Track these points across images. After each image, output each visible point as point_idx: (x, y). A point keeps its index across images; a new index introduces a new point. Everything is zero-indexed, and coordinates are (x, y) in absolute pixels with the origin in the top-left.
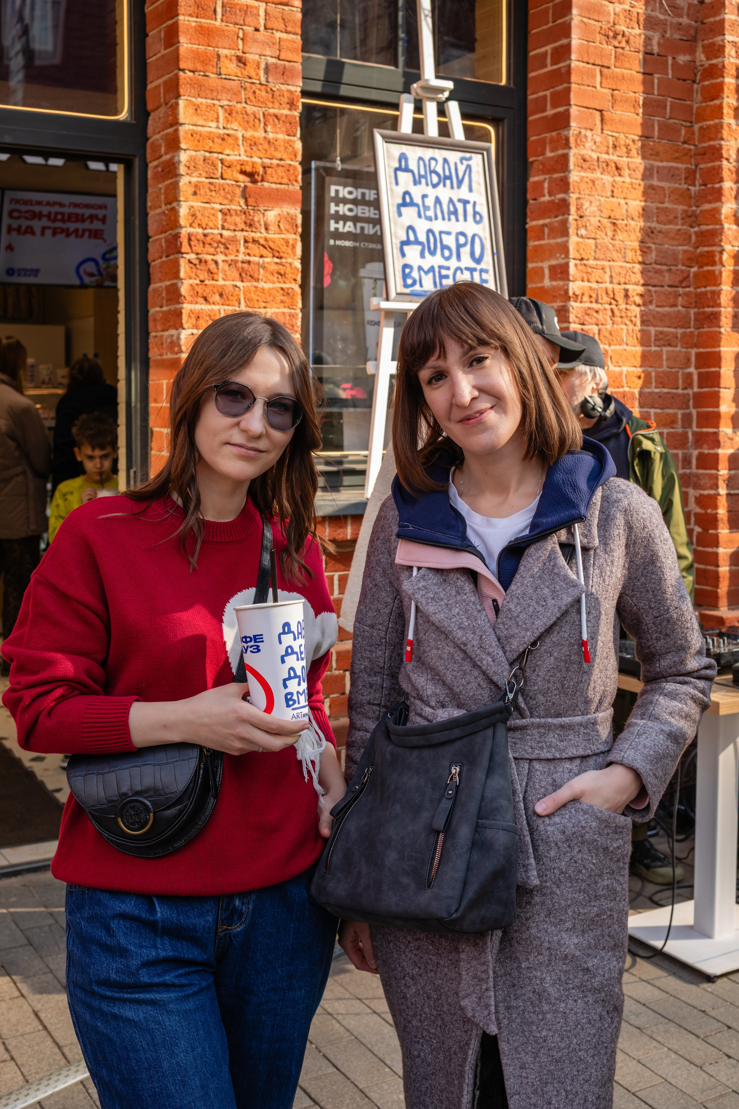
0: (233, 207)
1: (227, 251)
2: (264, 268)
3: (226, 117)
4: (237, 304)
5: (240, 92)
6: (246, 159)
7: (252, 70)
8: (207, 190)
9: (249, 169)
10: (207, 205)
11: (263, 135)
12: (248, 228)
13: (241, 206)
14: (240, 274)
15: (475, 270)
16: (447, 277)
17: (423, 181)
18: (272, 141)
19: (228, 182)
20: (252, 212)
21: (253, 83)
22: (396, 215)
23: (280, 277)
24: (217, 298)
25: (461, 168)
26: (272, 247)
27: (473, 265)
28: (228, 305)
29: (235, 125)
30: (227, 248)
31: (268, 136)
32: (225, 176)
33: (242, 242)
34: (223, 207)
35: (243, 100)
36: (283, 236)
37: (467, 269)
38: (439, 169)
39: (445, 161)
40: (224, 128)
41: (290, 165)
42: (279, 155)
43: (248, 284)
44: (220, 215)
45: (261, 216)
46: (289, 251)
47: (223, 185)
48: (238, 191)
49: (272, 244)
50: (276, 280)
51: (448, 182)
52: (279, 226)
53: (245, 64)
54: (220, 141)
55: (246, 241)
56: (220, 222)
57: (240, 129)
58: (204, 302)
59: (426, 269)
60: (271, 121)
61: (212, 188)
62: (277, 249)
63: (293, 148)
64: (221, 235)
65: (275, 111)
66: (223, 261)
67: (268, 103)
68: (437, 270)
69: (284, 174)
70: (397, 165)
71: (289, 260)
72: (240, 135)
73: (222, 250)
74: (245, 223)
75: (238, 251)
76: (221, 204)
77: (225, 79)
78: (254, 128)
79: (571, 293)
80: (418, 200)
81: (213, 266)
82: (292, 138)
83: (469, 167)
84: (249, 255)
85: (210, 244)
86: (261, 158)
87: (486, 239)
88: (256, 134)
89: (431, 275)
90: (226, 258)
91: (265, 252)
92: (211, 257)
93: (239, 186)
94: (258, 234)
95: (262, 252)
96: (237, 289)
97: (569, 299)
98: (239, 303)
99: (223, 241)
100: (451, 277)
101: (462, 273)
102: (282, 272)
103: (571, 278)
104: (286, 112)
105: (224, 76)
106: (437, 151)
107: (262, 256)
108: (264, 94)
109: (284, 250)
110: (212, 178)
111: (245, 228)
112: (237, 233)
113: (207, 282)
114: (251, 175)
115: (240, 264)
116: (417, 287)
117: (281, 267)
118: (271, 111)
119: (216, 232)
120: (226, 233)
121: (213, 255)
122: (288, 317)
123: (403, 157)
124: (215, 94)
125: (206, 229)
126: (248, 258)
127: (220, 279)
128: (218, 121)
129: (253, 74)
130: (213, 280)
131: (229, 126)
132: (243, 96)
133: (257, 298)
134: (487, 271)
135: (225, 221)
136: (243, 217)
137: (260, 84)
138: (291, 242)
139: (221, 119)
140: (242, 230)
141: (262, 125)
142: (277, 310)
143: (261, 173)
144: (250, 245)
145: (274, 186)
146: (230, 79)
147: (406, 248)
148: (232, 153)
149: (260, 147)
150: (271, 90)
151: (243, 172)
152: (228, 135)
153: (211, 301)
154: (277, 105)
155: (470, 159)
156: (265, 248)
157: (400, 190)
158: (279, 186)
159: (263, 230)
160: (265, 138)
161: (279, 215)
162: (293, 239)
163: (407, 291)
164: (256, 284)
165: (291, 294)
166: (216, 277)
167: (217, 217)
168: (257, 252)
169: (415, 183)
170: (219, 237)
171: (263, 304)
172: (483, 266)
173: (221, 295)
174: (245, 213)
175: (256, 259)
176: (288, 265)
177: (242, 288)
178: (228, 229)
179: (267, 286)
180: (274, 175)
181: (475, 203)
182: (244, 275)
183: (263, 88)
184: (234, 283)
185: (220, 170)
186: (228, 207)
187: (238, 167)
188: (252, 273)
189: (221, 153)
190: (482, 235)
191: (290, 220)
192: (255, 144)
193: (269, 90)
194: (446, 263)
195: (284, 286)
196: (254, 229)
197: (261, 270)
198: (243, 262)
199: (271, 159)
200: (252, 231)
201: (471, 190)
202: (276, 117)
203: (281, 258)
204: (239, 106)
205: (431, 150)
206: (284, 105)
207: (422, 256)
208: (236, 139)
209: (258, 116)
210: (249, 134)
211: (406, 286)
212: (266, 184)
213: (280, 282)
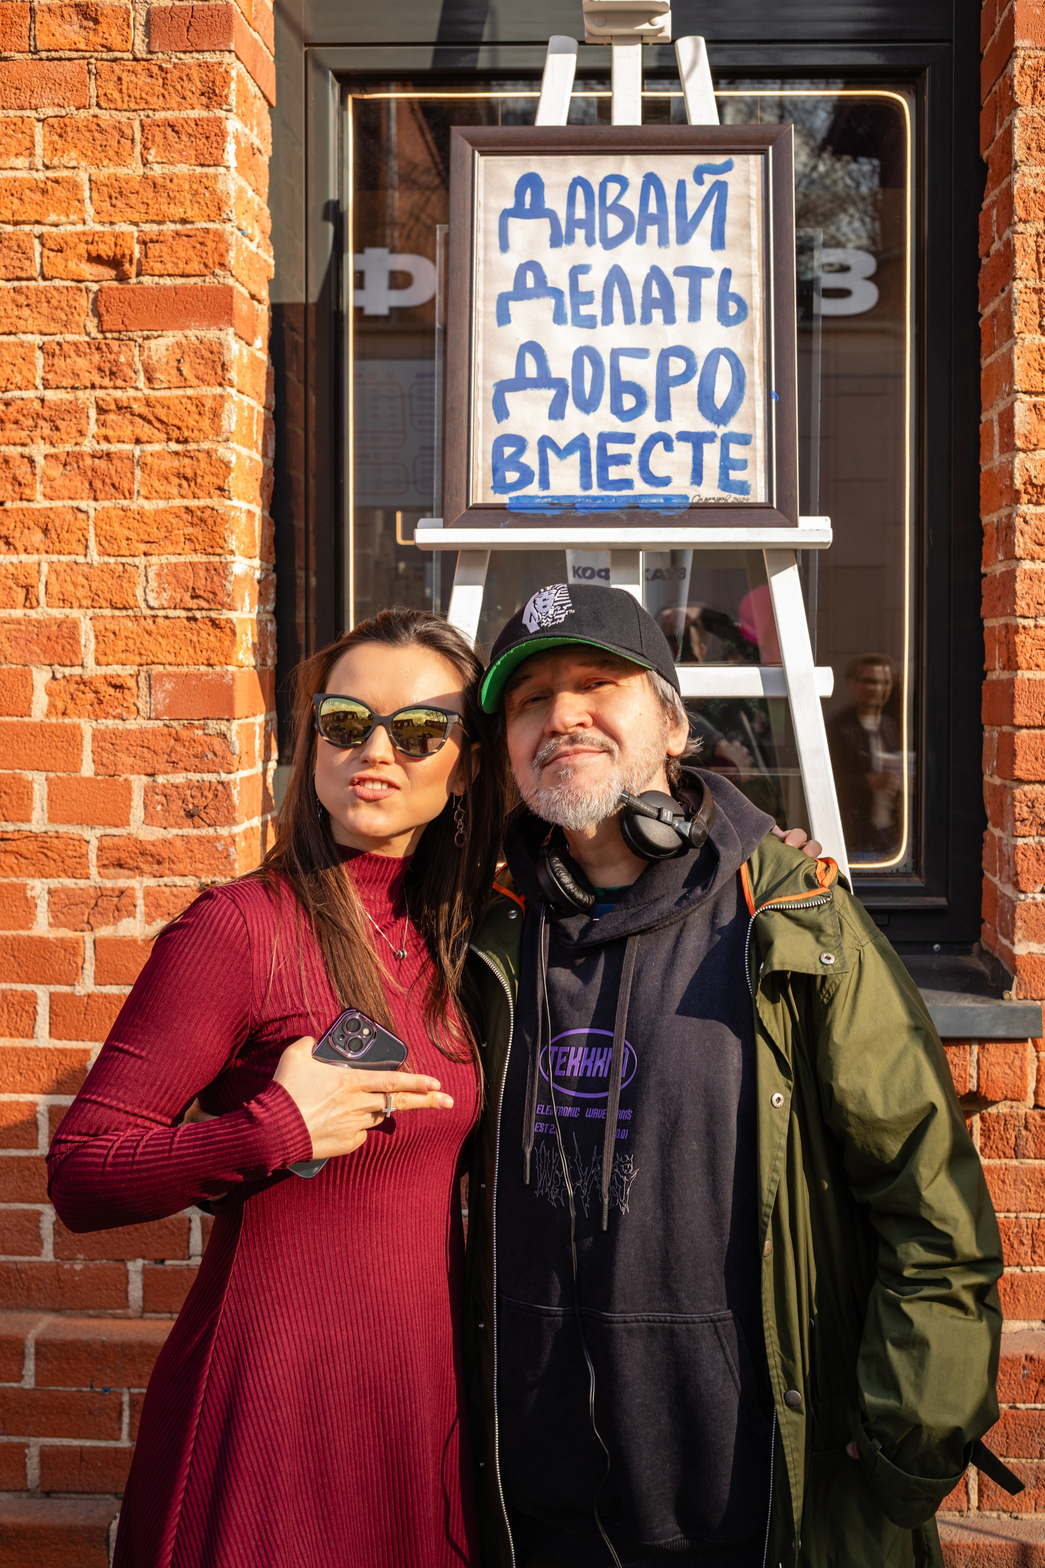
0: (70, 337)
1: (56, 435)
2: (144, 466)
3: (52, 143)
4: (81, 550)
5: (83, 83)
6: (98, 228)
7: (114, 31)
8: (10, 306)
9: (105, 250)
10: (12, 338)
11: (141, 170)
12: (106, 382)
13: (88, 334)
14: (91, 484)
15: (710, 437)
16: (623, 460)
17: (580, 234)
18: (160, 181)
19: (57, 283)
20: (115, 345)
21: (115, 60)
22: (493, 320)
23: (185, 483)
24: (37, 536)
25: (695, 194)
26: (165, 419)
27: (706, 426)
28: (60, 553)
29: (71, 157)
30: (58, 429)
31: (150, 173)
32: (49, 273)
33: (93, 413)
34: (46, 339)
35: (94, 101)
36: (190, 392)
37: (683, 436)
38: (631, 201)
39: (651, 180)
40: (47, 167)
41: (207, 231)
42: (179, 212)
43: (107, 504)
44: (39, 356)
45: (136, 351)
46: (206, 423)
47: (45, 290)
48: (85, 303)
49: (162, 413)
50: (175, 491)
51: (652, 231)
52: (179, 370)
53: (96, 21)
54: (38, 197)
55: (101, 410)
56: (40, 373)
57: (83, 164)
58: (4, 548)
59: (562, 444)
60: (159, 138)
61: (22, 300)
62: (176, 422)
63: (213, 192)
64: (42, 400)
65: (169, 115)
66: (46, 457)
67: (152, 100)
68: (594, 443)
69: (191, 252)
70: (510, 204)
71: (205, 445)
72: (83, 177)
73: (47, 432)
74: (100, 370)
75: (81, 433)
76: (42, 333)
77: (48, 59)
78: (119, 159)
79: (1018, 483)
80: (558, 278)
81: (22, 471)
82: (211, 170)
83: (721, 188)
84: (107, 439)
85: (16, 422)
86: (136, 224)
87: (751, 358)
88: (122, 171)
89: (576, 457)
90: (53, 451)
91: (143, 431)
92: (20, 449)
93: (88, 290)
94: (131, 392)
95: (138, 431)
96: (81, 516)
97: (1015, 496)
98: (86, 547)
99: (46, 413)
100: (635, 460)
101: (668, 447)
102: (189, 473)
103: (1019, 443)
104: (198, 113)
105: (44, 55)
106: (628, 158)
107: (138, 441)
108: (143, 79)
109: (192, 423)
110: (19, 279)
111: (97, 380)
112: (80, 393)
113: (8, 505)
114: (115, 263)
115: (88, 461)
116: (533, 489)
117: (187, 461)
118: (161, 115)
119: (31, 394)
120: (50, 395)
121: (23, 445)
122: (202, 573)
123: (531, 182)
124: (25, 97)
125: (6, 391)
126: (105, 446)
127: (39, 497)
128: (31, 155)
129: (116, 40)
130: (21, 499)
131: (56, 162)
132: (93, 93)
133: (127, 533)
134: (745, 440)
135: (50, 368)
136: (96, 357)
137: (136, 59)
138: (209, 403)
139: (39, 151)
140: (93, 387)
141: (138, 148)
142: (174, 559)
143: (137, 255)
144: (112, 416)
145: (168, 281)
146: (60, 59)
147: (511, 398)
148: (63, 219)
149: (133, 199)
150: (161, 68)
151: (96, 259)
152: (57, 181)
153: (18, 545)
154: (174, 100)
155: (728, 167)
156: (150, 422)
157: (512, 261)
158: (180, 281)
159: (141, 382)
160: (145, 177)
161: (179, 345)
162: (214, 397)
163: (504, 499)
164: (125, 503)
165: (210, 522)
166: (27, 491)
167: (33, 363)
168: (127, 432)
169: (556, 241)
170: (37, 405)
171: (143, 547)
172: (735, 426)
173: (46, 531)
174: (98, 349)
175: (127, 447)
176: (200, 456)
177: (92, 513)
178: (58, 388)
179: (149, 506)
180: (166, 258)
181: (727, 273)
182: (98, 484)
183: (139, 67)
184: (75, 503)
185: (38, 260)
186: (59, 338)
187: (82, 248)
188: (116, 480)
189: (38, 222)
190: (737, 349)
191: (207, 354)
192: (121, 193)
193: (155, 70)
194: (623, 427)
195: (193, 503)
196: (120, 383)
197: (138, 472)
198: (93, 456)
199: (160, 223)
200: (115, 388)
201: (718, 241)
202: (172, 127)
203: (186, 441)
204: (83, 113)
205: (611, 158)
206: (194, 100)
207: (556, 412)
208: (76, 186)
209: (128, 132)
210: (109, 170)
211: (500, 486)
212: (147, 280)
213: (183, 497)
